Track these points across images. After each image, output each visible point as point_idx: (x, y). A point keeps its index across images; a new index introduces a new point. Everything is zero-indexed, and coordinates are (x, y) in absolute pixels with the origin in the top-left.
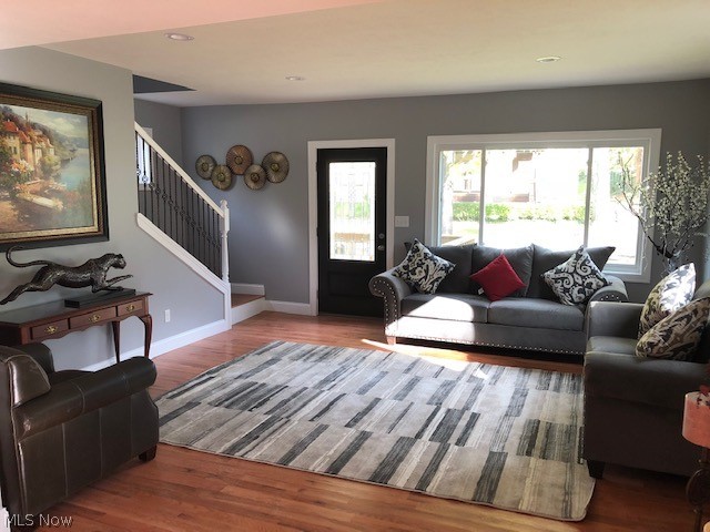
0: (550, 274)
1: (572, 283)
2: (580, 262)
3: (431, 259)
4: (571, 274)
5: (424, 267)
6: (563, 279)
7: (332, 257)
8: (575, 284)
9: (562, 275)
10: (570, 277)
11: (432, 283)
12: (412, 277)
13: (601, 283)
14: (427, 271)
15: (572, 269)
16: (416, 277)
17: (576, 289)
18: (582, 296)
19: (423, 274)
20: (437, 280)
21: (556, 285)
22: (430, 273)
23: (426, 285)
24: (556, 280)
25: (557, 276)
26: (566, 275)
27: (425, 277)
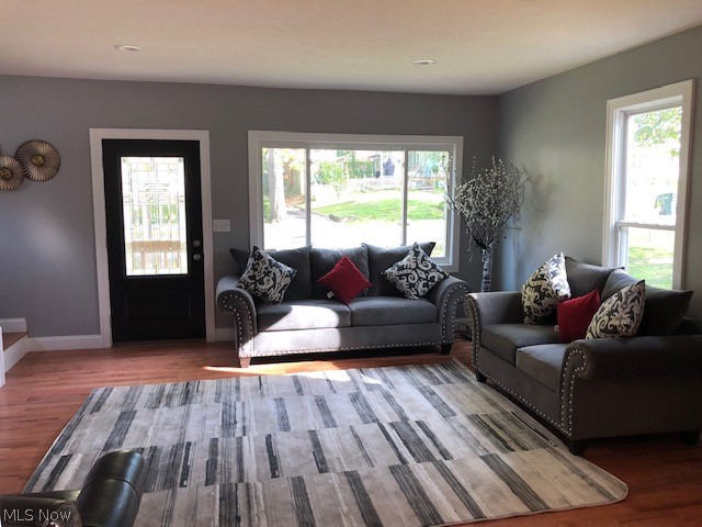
0: (392, 271)
1: (417, 278)
2: (420, 258)
3: (275, 265)
4: (414, 269)
5: (272, 275)
6: (407, 275)
7: (129, 273)
8: (420, 278)
9: (405, 272)
10: (414, 272)
11: (280, 292)
12: (260, 287)
13: (442, 276)
14: (274, 279)
15: (414, 266)
16: (265, 287)
17: (421, 284)
18: (426, 289)
19: (272, 283)
20: (283, 288)
21: (401, 281)
22: (278, 281)
23: (275, 295)
24: (400, 277)
25: (401, 273)
26: (409, 271)
27: (274, 286)
